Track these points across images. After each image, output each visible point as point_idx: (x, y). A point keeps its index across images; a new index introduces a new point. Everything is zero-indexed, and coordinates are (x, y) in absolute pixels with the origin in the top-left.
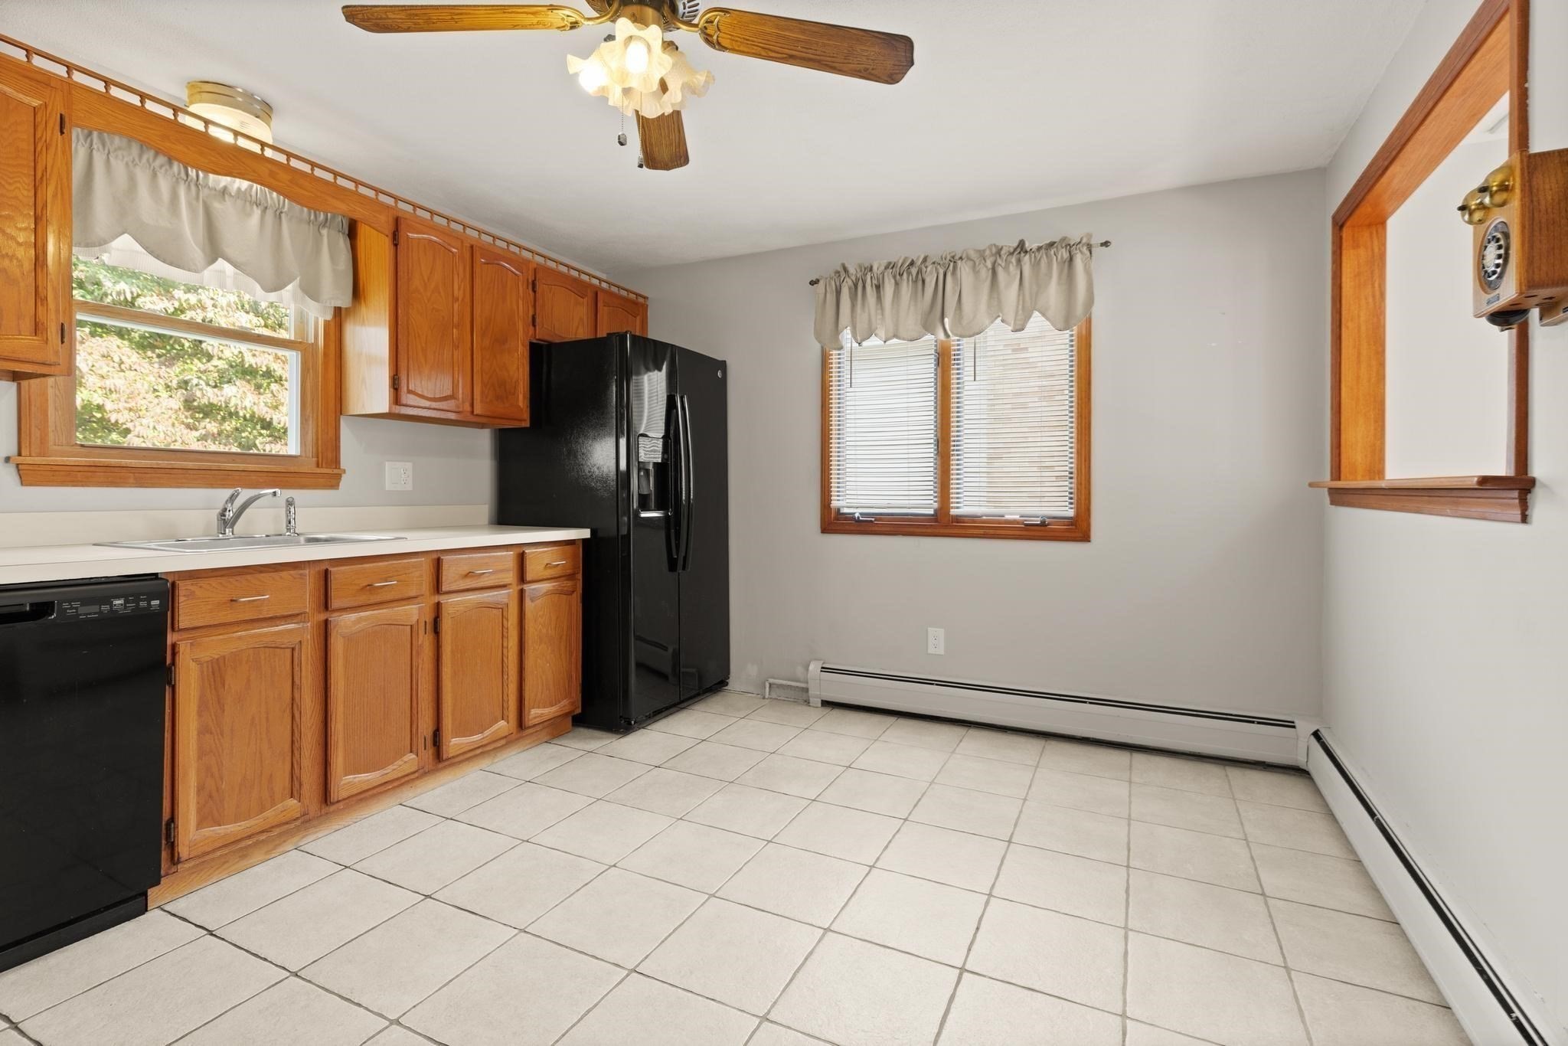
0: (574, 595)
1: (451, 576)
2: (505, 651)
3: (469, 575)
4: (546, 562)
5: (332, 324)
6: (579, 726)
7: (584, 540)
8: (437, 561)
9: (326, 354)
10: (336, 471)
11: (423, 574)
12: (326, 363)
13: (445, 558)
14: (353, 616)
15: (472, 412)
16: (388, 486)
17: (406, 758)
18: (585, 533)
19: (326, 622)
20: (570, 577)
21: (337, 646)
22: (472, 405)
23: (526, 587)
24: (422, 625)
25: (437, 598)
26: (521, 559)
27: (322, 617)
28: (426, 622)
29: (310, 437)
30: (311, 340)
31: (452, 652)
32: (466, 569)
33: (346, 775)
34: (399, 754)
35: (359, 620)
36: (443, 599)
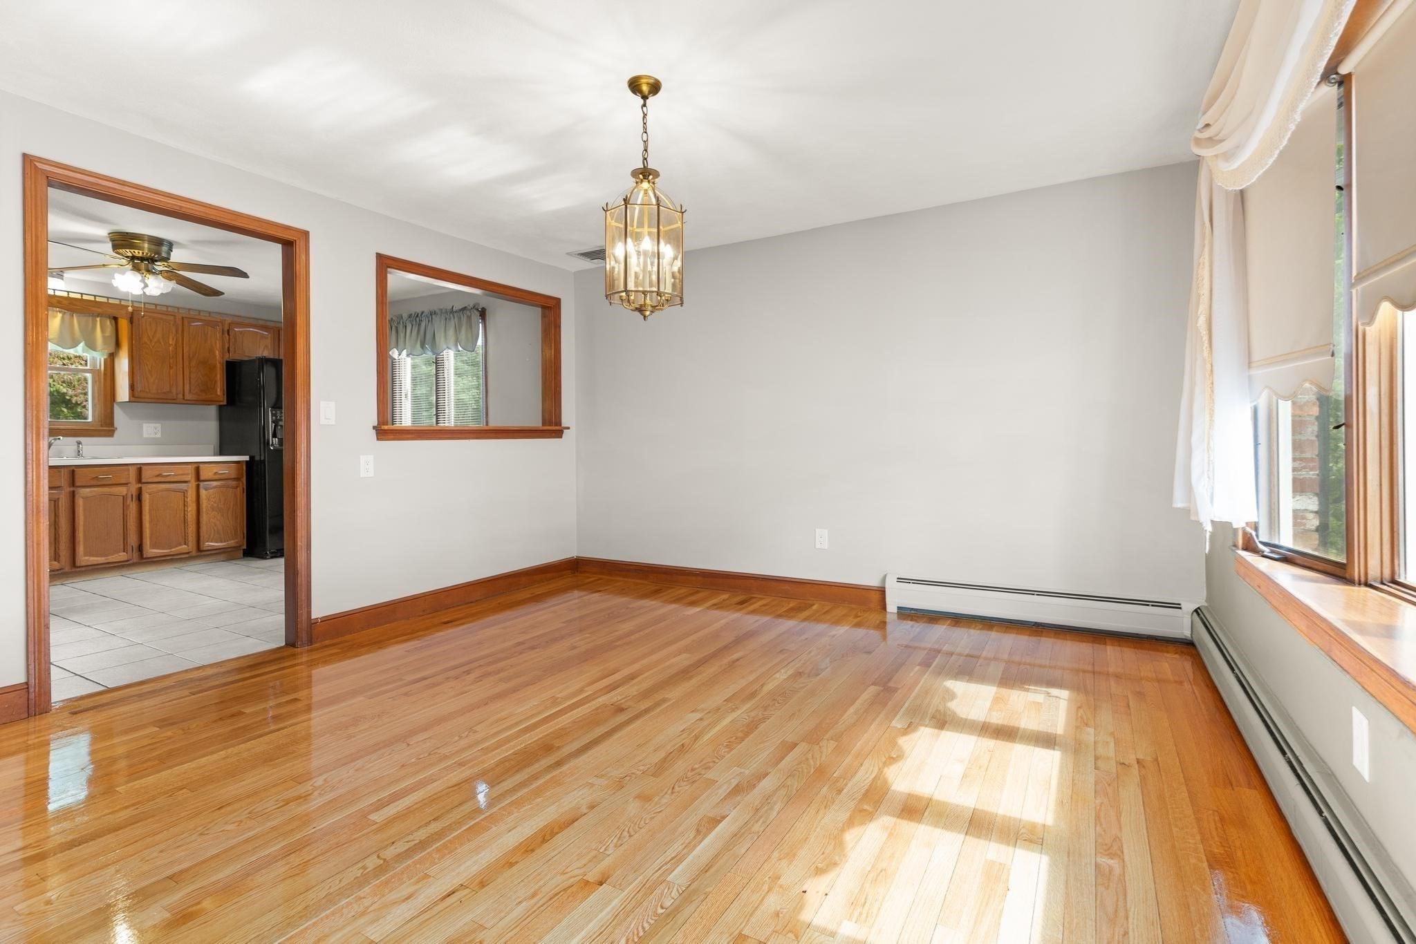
0: (239, 489)
1: (146, 475)
2: (186, 512)
3: (159, 475)
4: (215, 471)
5: (109, 360)
6: (247, 556)
7: (247, 461)
8: (140, 468)
9: (105, 374)
10: (112, 429)
11: (133, 473)
12: (105, 379)
13: (144, 467)
14: (88, 490)
15: (184, 399)
16: (145, 435)
17: (120, 554)
18: (246, 458)
19: (74, 492)
20: (237, 479)
21: (80, 503)
22: (184, 395)
23: (202, 484)
24: (129, 497)
25: (140, 485)
26: (197, 470)
27: (72, 489)
28: (132, 495)
29: (97, 413)
30: (98, 368)
31: (150, 510)
32: (158, 473)
33: (85, 556)
34: (117, 552)
35: (91, 492)
36: (144, 487)
